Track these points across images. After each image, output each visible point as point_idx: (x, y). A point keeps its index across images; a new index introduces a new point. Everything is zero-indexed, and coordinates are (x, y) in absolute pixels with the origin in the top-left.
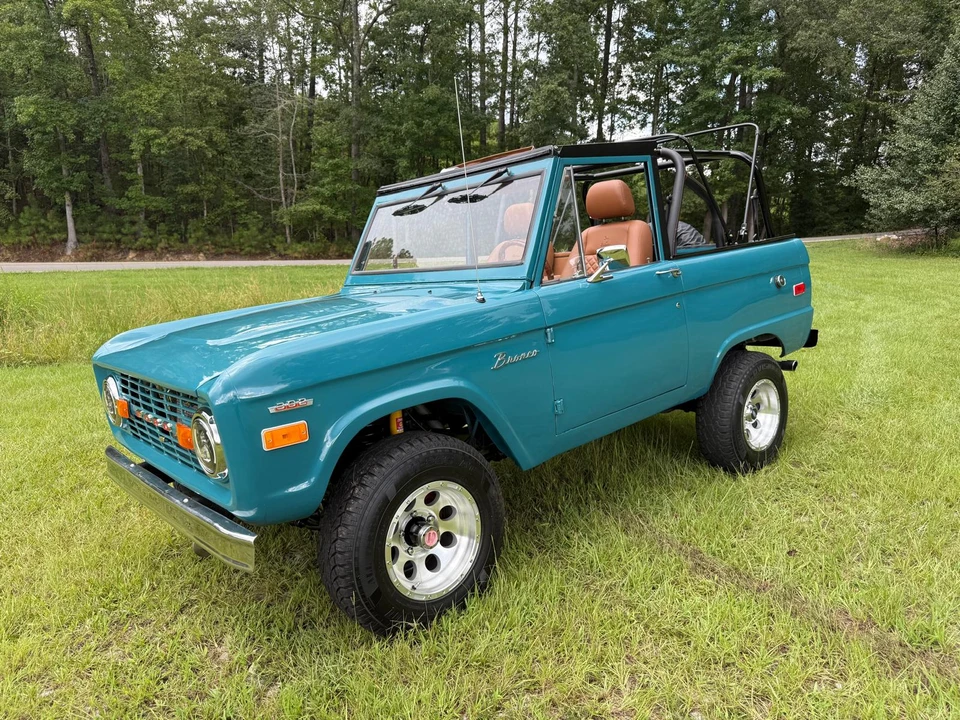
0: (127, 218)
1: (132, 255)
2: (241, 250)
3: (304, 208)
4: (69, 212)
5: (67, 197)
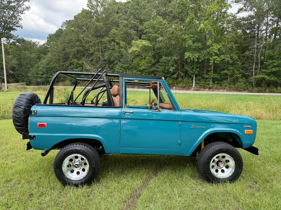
0: (207, 80)
1: (207, 89)
2: (237, 89)
3: (258, 77)
4: (194, 79)
5: (194, 75)
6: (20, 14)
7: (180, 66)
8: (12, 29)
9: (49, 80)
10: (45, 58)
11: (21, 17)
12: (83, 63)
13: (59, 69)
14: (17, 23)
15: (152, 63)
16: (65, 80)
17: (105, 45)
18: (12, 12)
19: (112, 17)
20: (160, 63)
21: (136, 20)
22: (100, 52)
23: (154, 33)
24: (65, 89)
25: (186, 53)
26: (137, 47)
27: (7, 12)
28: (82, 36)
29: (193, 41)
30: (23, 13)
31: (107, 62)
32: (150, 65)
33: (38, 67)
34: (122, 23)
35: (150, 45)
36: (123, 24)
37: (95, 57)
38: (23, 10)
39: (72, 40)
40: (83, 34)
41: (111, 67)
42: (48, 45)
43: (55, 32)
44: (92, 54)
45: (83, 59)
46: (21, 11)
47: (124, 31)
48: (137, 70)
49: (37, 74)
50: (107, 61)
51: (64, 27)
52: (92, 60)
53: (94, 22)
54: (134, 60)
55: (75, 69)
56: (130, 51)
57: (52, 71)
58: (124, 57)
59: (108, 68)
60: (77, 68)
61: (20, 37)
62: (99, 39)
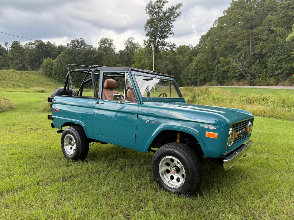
6: (172, 22)
8: (166, 37)
9: (197, 81)
11: (173, 25)
12: (230, 61)
13: (206, 69)
14: (170, 31)
16: (212, 80)
17: (257, 36)
18: (166, 22)
22: (251, 46)
24: (206, 89)
27: (162, 23)
30: (175, 20)
31: (258, 56)
33: (188, 69)
36: (282, 6)
37: (244, 52)
38: (175, 17)
43: (207, 32)
44: (240, 49)
45: (230, 56)
46: (173, 19)
47: (284, 14)
49: (188, 76)
50: (258, 54)
51: (216, 24)
52: (240, 56)
53: (244, 13)
55: (222, 67)
56: (288, 39)
57: (200, 72)
58: (280, 47)
59: (259, 63)
60: (224, 66)
61: (172, 43)
62: (250, 30)
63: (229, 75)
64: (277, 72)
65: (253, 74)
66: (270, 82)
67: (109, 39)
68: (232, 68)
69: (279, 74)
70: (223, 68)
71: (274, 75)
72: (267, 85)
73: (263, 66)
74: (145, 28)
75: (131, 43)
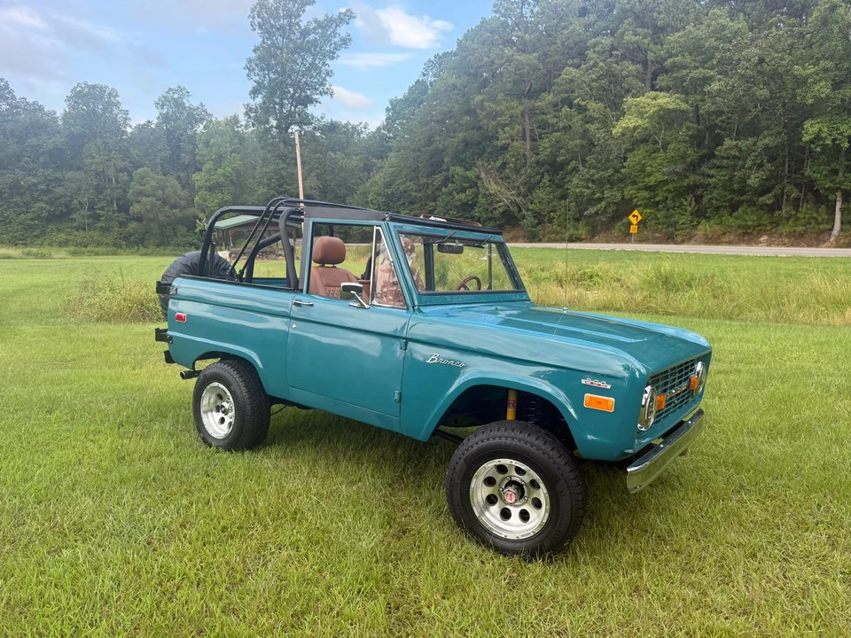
4: (838, 206)
5: (839, 194)
6: (328, 62)
7: (789, 166)
8: (308, 100)
10: (382, 167)
11: (330, 69)
12: (478, 177)
13: (416, 197)
14: (323, 84)
15: (689, 160)
17: (542, 116)
18: (310, 59)
19: (565, 32)
20: (715, 161)
21: (639, 30)
22: (528, 139)
23: (698, 67)
25: (807, 124)
26: (641, 114)
27: (299, 60)
28: (478, 98)
29: (833, 80)
30: (335, 56)
31: (547, 167)
32: (679, 168)
34: (595, 45)
35: (684, 106)
36: (597, 49)
37: (513, 156)
38: (335, 48)
39: (450, 112)
40: (481, 94)
41: (556, 181)
42: (389, 131)
44: (505, 148)
45: (479, 163)
46: (331, 52)
47: (601, 68)
48: (636, 186)
50: (547, 163)
51: (431, 73)
52: (504, 165)
53: (513, 55)
54: (630, 155)
55: (458, 193)
56: (617, 131)
57: (400, 203)
58: (598, 148)
59: (550, 186)
60: (463, 190)
61: (328, 119)
62: (525, 101)
63: (477, 214)
64: (592, 210)
65: (536, 212)
66: (576, 232)
67: (106, 87)
68: (485, 196)
69: (596, 213)
70: (462, 196)
71: (585, 217)
72: (571, 240)
73: (559, 192)
74: (247, 71)
75: (179, 104)
